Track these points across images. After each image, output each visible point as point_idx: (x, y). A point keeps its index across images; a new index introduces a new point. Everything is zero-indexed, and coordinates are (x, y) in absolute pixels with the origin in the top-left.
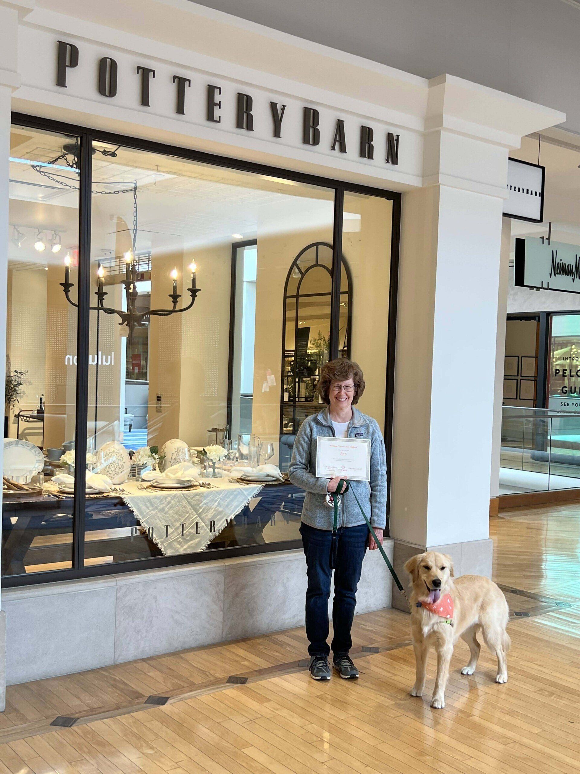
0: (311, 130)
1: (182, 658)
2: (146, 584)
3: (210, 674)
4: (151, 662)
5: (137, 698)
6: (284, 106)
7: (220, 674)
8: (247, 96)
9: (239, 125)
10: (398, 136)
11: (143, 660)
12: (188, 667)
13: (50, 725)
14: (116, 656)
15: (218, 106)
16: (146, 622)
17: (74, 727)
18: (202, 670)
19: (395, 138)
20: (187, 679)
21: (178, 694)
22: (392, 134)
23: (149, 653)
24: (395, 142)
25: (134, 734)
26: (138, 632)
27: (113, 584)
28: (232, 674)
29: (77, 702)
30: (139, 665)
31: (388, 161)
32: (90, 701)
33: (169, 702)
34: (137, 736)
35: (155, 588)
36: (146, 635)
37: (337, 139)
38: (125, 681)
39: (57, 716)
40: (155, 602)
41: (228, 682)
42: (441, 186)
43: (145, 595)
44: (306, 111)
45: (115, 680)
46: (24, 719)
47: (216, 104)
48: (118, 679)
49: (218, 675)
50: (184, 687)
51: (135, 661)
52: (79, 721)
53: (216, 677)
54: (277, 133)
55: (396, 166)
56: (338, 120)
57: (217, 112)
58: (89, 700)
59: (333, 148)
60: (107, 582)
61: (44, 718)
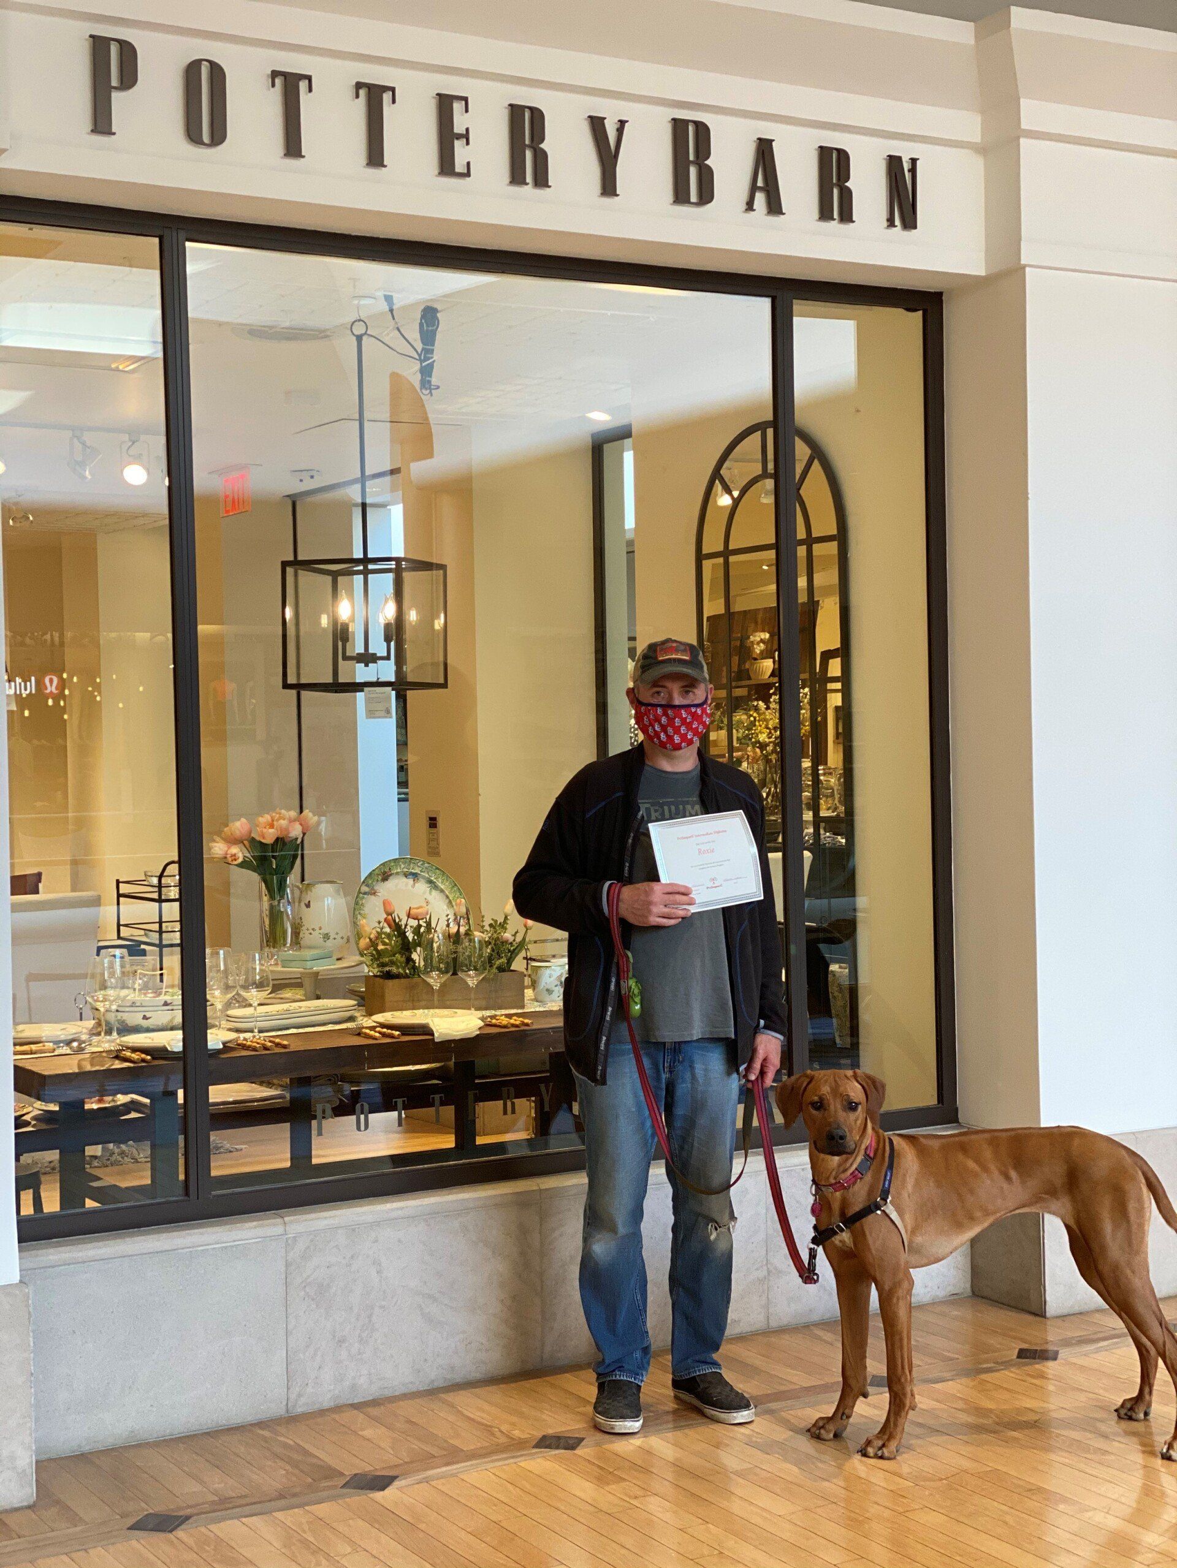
0: (693, 171)
1: (444, 1402)
2: (353, 1230)
3: (501, 1431)
4: (374, 1411)
5: (326, 1478)
6: (622, 123)
7: (523, 1431)
8: (531, 109)
9: (517, 177)
10: (914, 161)
11: (355, 1406)
12: (451, 1418)
13: (129, 1529)
14: (293, 1397)
15: (465, 140)
16: (357, 1319)
17: (180, 1533)
18: (483, 1424)
19: (906, 166)
20: (446, 1441)
21: (418, 1471)
22: (899, 159)
23: (368, 1390)
24: (908, 176)
25: (305, 1543)
26: (342, 1341)
27: (279, 1230)
28: (550, 1431)
29: (195, 1487)
30: (346, 1417)
31: (891, 223)
32: (223, 1485)
33: (396, 1483)
34: (312, 1546)
35: (376, 1241)
36: (359, 1350)
37: (760, 183)
38: (307, 1446)
39: (146, 1513)
40: (378, 1272)
41: (537, 1446)
42: (1028, 269)
43: (352, 1257)
44: (679, 127)
45: (285, 1446)
46: (74, 1519)
47: (459, 137)
48: (291, 1443)
49: (517, 1433)
50: (435, 1457)
51: (338, 1409)
52: (191, 1521)
53: (512, 1438)
54: (609, 188)
55: (914, 231)
56: (760, 139)
57: (462, 154)
58: (219, 1483)
59: (750, 206)
60: (262, 1226)
61: (118, 1517)
